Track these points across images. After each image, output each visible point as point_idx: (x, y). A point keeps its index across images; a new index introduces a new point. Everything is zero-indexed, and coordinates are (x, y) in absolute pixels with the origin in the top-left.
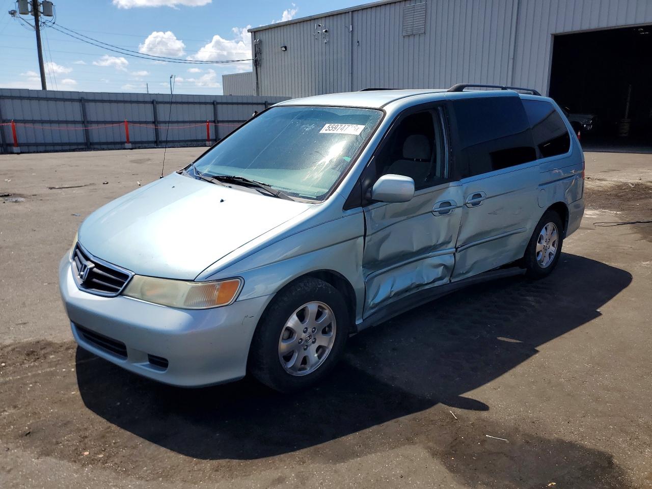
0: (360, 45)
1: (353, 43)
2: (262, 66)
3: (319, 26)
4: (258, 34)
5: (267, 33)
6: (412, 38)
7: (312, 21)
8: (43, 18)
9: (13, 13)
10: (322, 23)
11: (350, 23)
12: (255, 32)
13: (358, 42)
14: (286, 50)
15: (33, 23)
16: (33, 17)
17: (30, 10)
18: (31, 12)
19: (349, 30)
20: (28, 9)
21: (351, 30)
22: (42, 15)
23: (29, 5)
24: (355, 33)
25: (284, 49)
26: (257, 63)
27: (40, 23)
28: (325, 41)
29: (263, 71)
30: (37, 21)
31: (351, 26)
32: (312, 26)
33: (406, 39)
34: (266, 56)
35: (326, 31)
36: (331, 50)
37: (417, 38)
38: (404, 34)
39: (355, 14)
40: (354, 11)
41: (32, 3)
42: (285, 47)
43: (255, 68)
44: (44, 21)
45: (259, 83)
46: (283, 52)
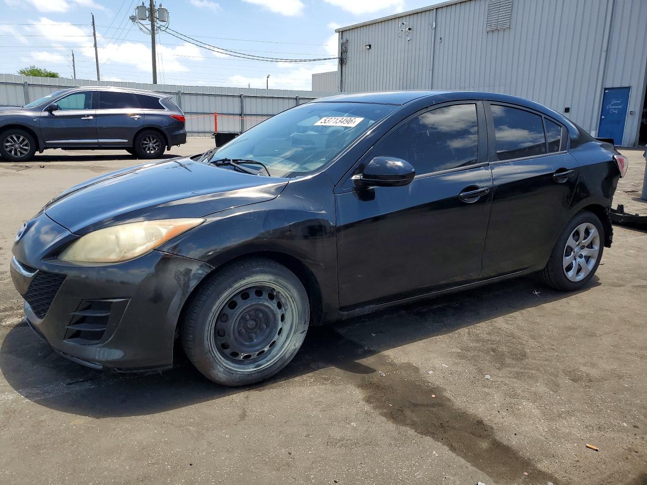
0: (443, 41)
1: (436, 40)
2: (347, 64)
3: (403, 24)
4: (345, 34)
5: (353, 32)
6: (496, 34)
7: (397, 20)
8: (158, 23)
9: (133, 19)
10: (406, 21)
11: (434, 21)
12: (342, 32)
13: (441, 39)
14: (370, 48)
15: (149, 27)
16: (150, 23)
18: (148, 18)
19: (432, 26)
20: (146, 16)
21: (435, 27)
22: (157, 20)
23: (147, 11)
24: (438, 29)
25: (368, 47)
26: (342, 61)
27: (155, 28)
28: (409, 39)
29: (348, 68)
30: (153, 26)
31: (434, 23)
32: (397, 25)
33: (490, 34)
34: (351, 55)
35: (409, 29)
36: (414, 48)
37: (501, 34)
38: (489, 29)
39: (440, 10)
40: (437, 9)
41: (149, 10)
42: (370, 46)
43: (340, 66)
44: (158, 25)
45: (344, 80)
46: (367, 50)
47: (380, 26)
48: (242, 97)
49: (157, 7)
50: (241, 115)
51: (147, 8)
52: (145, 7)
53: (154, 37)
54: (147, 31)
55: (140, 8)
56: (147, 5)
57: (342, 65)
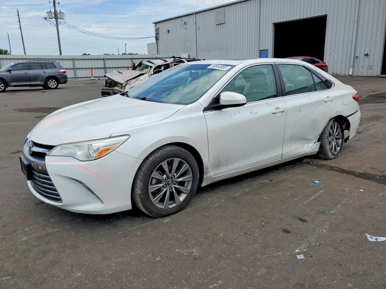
0: (199, 29)
1: (197, 29)
2: (159, 39)
3: (182, 20)
4: (157, 25)
5: (162, 23)
7: (180, 18)
8: (59, 20)
9: (45, 19)
11: (195, 19)
12: (156, 23)
14: (169, 32)
15: (55, 23)
16: (55, 20)
17: (53, 17)
18: (54, 17)
20: (52, 17)
21: (195, 22)
22: (59, 19)
23: (53, 14)
24: (197, 23)
25: (168, 31)
26: (157, 39)
27: (58, 23)
28: (185, 27)
29: (160, 42)
30: (57, 22)
32: (179, 21)
33: (218, 25)
34: (161, 35)
35: (185, 23)
36: (188, 32)
38: (217, 23)
39: (197, 14)
41: (54, 13)
42: (169, 31)
44: (60, 22)
45: (158, 48)
46: (168, 33)
47: (172, 21)
48: (104, 59)
49: (58, 12)
50: (104, 68)
51: (53, 12)
52: (52, 12)
53: (58, 28)
54: (54, 25)
55: (49, 12)
56: (53, 11)
57: (157, 41)
